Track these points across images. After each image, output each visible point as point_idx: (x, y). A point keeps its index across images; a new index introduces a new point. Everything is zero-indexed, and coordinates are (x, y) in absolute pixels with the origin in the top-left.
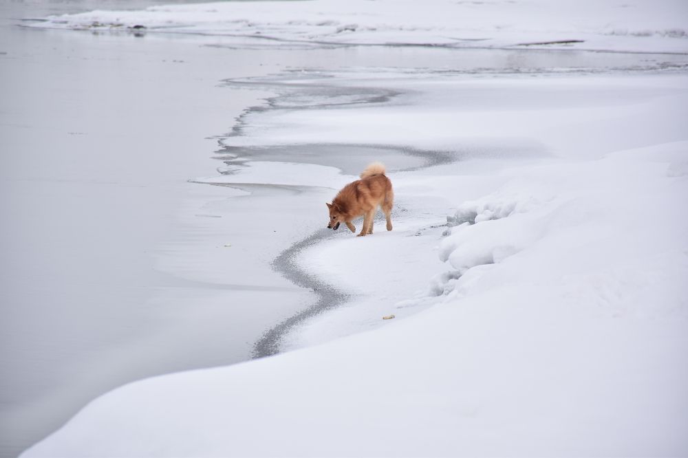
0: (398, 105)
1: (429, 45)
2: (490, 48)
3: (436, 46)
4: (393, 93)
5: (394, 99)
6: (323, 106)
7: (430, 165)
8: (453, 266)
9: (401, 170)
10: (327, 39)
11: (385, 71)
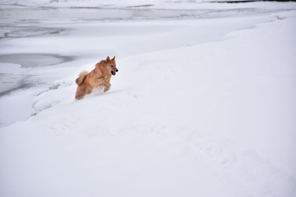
0: (62, 35)
1: (89, 8)
2: (115, 9)
3: (92, 8)
4: (62, 30)
5: (62, 33)
6: (28, 36)
7: (62, 62)
8: (36, 110)
9: (48, 65)
10: (45, 6)
11: (64, 20)
